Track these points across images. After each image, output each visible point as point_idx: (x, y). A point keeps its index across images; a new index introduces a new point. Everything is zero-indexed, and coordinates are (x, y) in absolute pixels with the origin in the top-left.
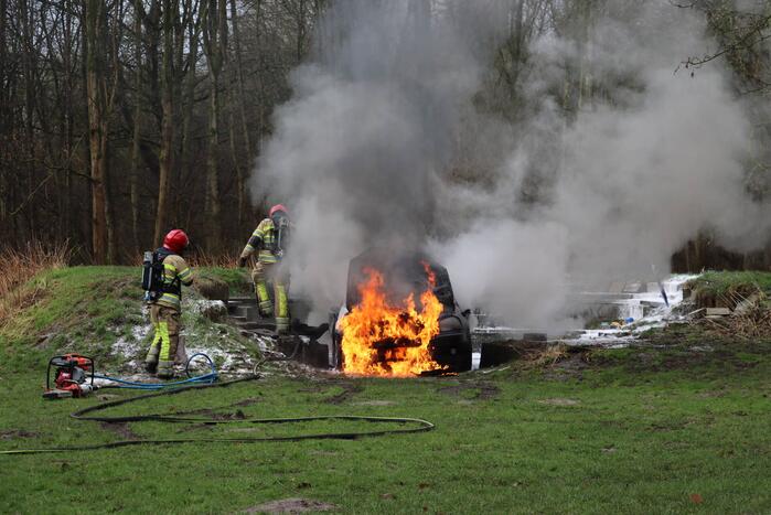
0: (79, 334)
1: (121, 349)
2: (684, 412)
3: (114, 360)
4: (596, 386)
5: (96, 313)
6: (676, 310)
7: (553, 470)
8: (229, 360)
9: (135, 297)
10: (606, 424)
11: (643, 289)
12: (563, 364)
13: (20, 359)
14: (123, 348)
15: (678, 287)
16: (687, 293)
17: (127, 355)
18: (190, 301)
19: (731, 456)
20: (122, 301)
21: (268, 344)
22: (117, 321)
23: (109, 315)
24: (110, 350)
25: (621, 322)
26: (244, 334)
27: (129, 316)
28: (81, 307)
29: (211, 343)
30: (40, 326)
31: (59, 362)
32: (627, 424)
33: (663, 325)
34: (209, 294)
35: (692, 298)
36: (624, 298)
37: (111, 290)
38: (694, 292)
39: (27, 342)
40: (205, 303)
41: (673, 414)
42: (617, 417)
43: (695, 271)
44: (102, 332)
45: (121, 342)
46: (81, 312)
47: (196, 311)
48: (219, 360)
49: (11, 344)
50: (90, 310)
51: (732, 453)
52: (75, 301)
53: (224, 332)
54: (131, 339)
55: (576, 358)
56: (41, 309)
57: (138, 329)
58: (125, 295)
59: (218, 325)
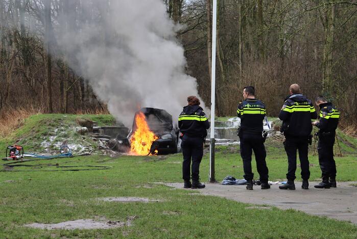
0: (30, 139)
1: (44, 144)
3: (40, 148)
5: (38, 131)
8: (83, 149)
9: (53, 126)
14: (45, 144)
17: (46, 146)
18: (74, 127)
20: (48, 127)
21: (104, 143)
22: (45, 134)
23: (42, 132)
24: (40, 145)
26: (94, 140)
27: (49, 132)
28: (34, 129)
29: (78, 142)
30: (19, 136)
31: (10, 148)
34: (83, 124)
35: (273, 128)
37: (45, 123)
38: (274, 125)
39: (13, 141)
40: (80, 128)
44: (39, 138)
45: (45, 142)
46: (33, 131)
47: (75, 131)
48: (79, 149)
49: (7, 143)
50: (37, 130)
52: (32, 127)
53: (84, 139)
54: (49, 141)
55: (207, 149)
56: (20, 130)
57: (52, 137)
58: (50, 125)
59: (83, 136)
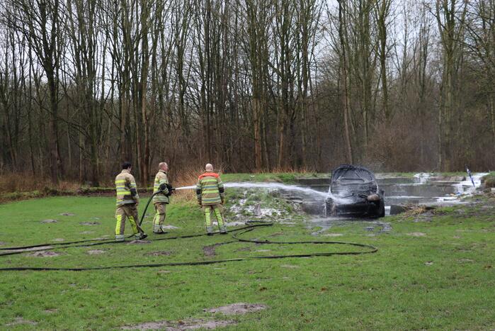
1: (234, 209)
2: (473, 241)
3: (231, 214)
4: (436, 225)
6: (477, 189)
7: (395, 278)
10: (434, 247)
11: (464, 179)
12: (423, 215)
13: (194, 214)
15: (480, 179)
16: (482, 182)
17: (236, 212)
19: (491, 269)
22: (233, 198)
23: (230, 195)
24: (229, 210)
25: (455, 194)
26: (287, 202)
27: (238, 195)
29: (271, 206)
32: (444, 247)
33: (471, 195)
35: (485, 184)
36: (456, 183)
38: (486, 181)
41: (467, 241)
42: (440, 243)
43: (487, 172)
44: (227, 202)
45: (234, 206)
48: (274, 214)
51: (490, 267)
53: (278, 201)
54: (238, 205)
55: (429, 212)
57: (242, 201)
59: (275, 198)
